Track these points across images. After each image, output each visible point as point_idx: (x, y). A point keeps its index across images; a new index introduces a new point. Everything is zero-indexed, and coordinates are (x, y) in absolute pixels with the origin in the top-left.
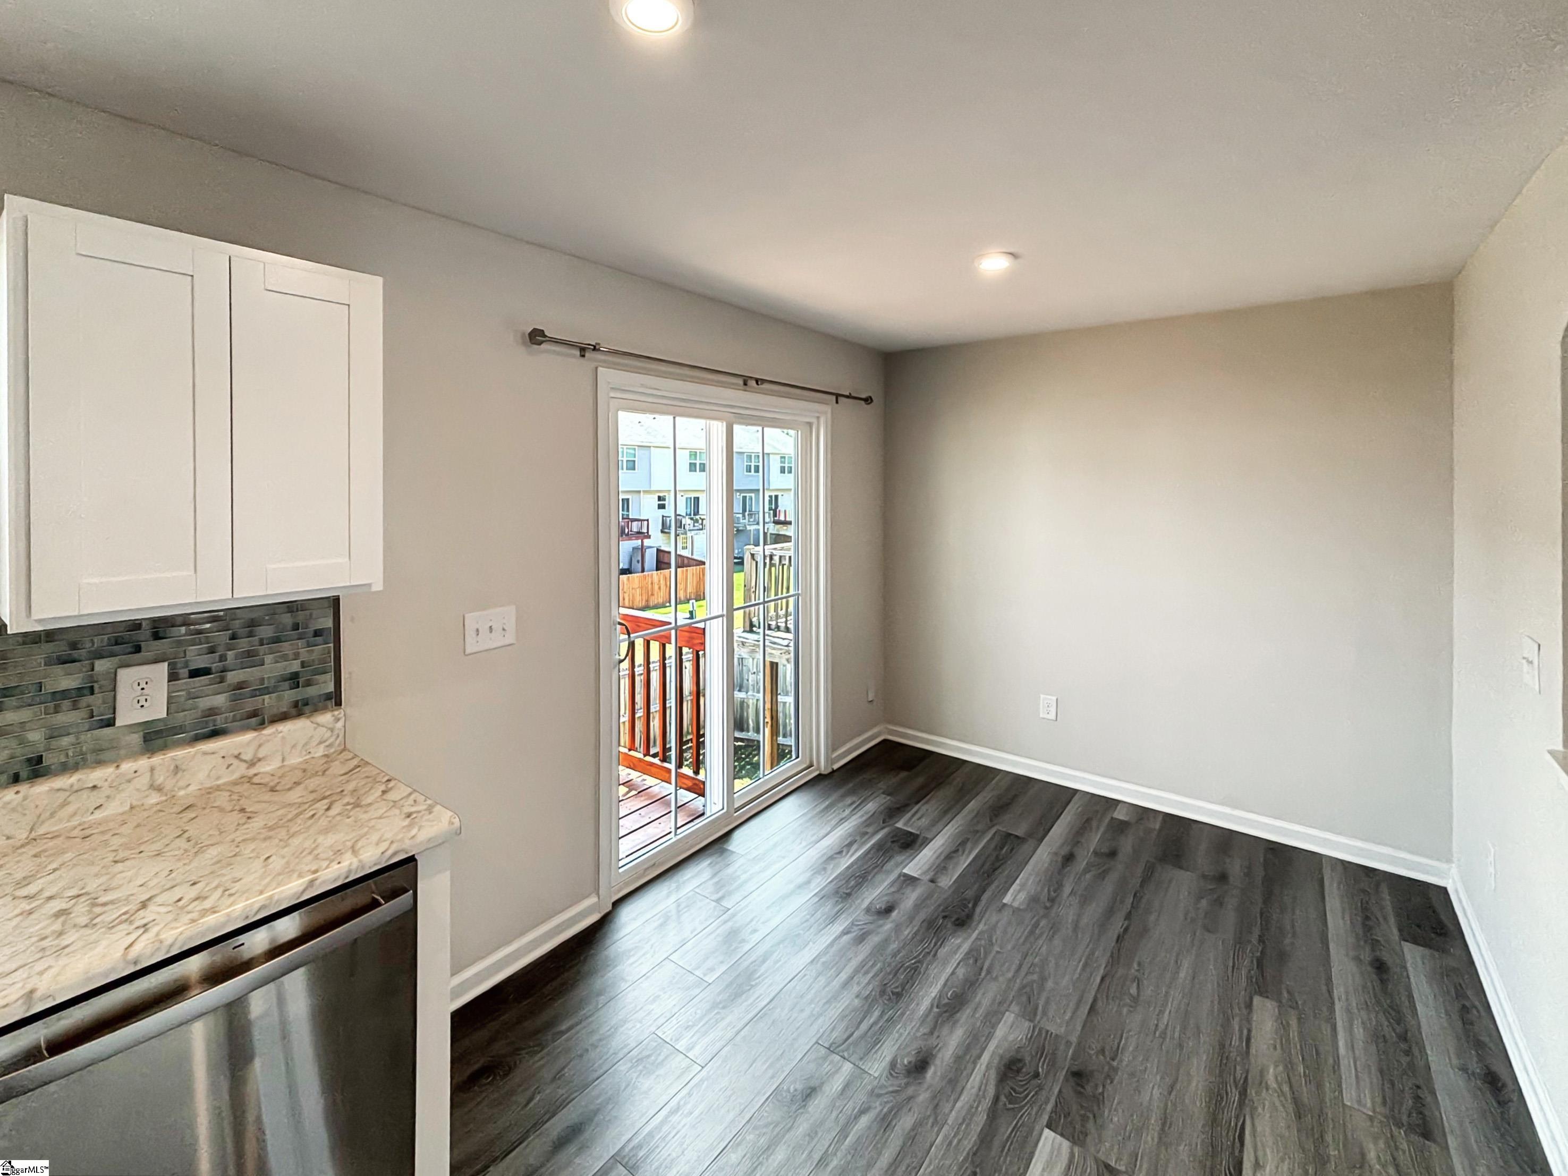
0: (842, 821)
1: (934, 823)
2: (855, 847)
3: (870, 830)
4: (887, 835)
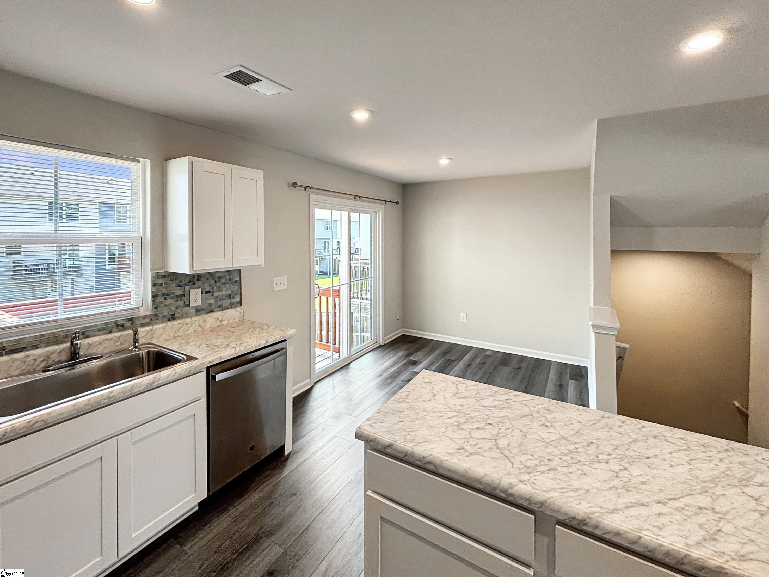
0: (390, 358)
1: (423, 358)
2: (396, 365)
3: (401, 360)
4: (407, 361)
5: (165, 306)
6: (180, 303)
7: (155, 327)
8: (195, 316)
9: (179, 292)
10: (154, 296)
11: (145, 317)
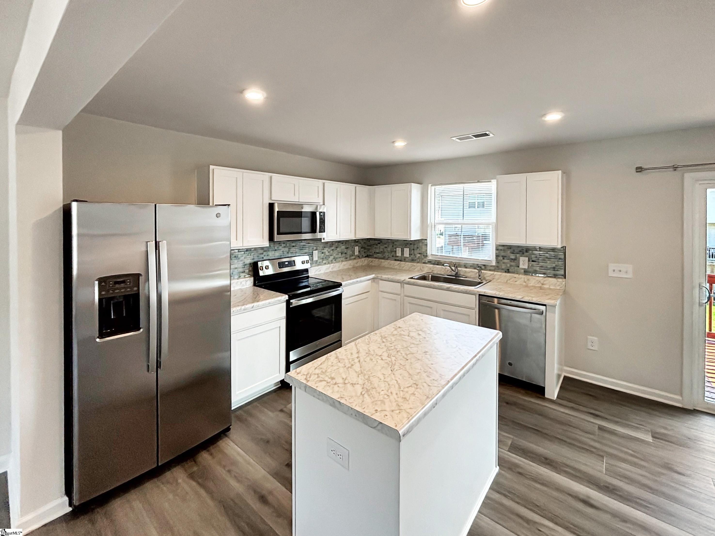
5: (504, 263)
6: (513, 264)
7: (496, 273)
8: (522, 274)
9: (513, 257)
10: (497, 256)
11: (492, 266)
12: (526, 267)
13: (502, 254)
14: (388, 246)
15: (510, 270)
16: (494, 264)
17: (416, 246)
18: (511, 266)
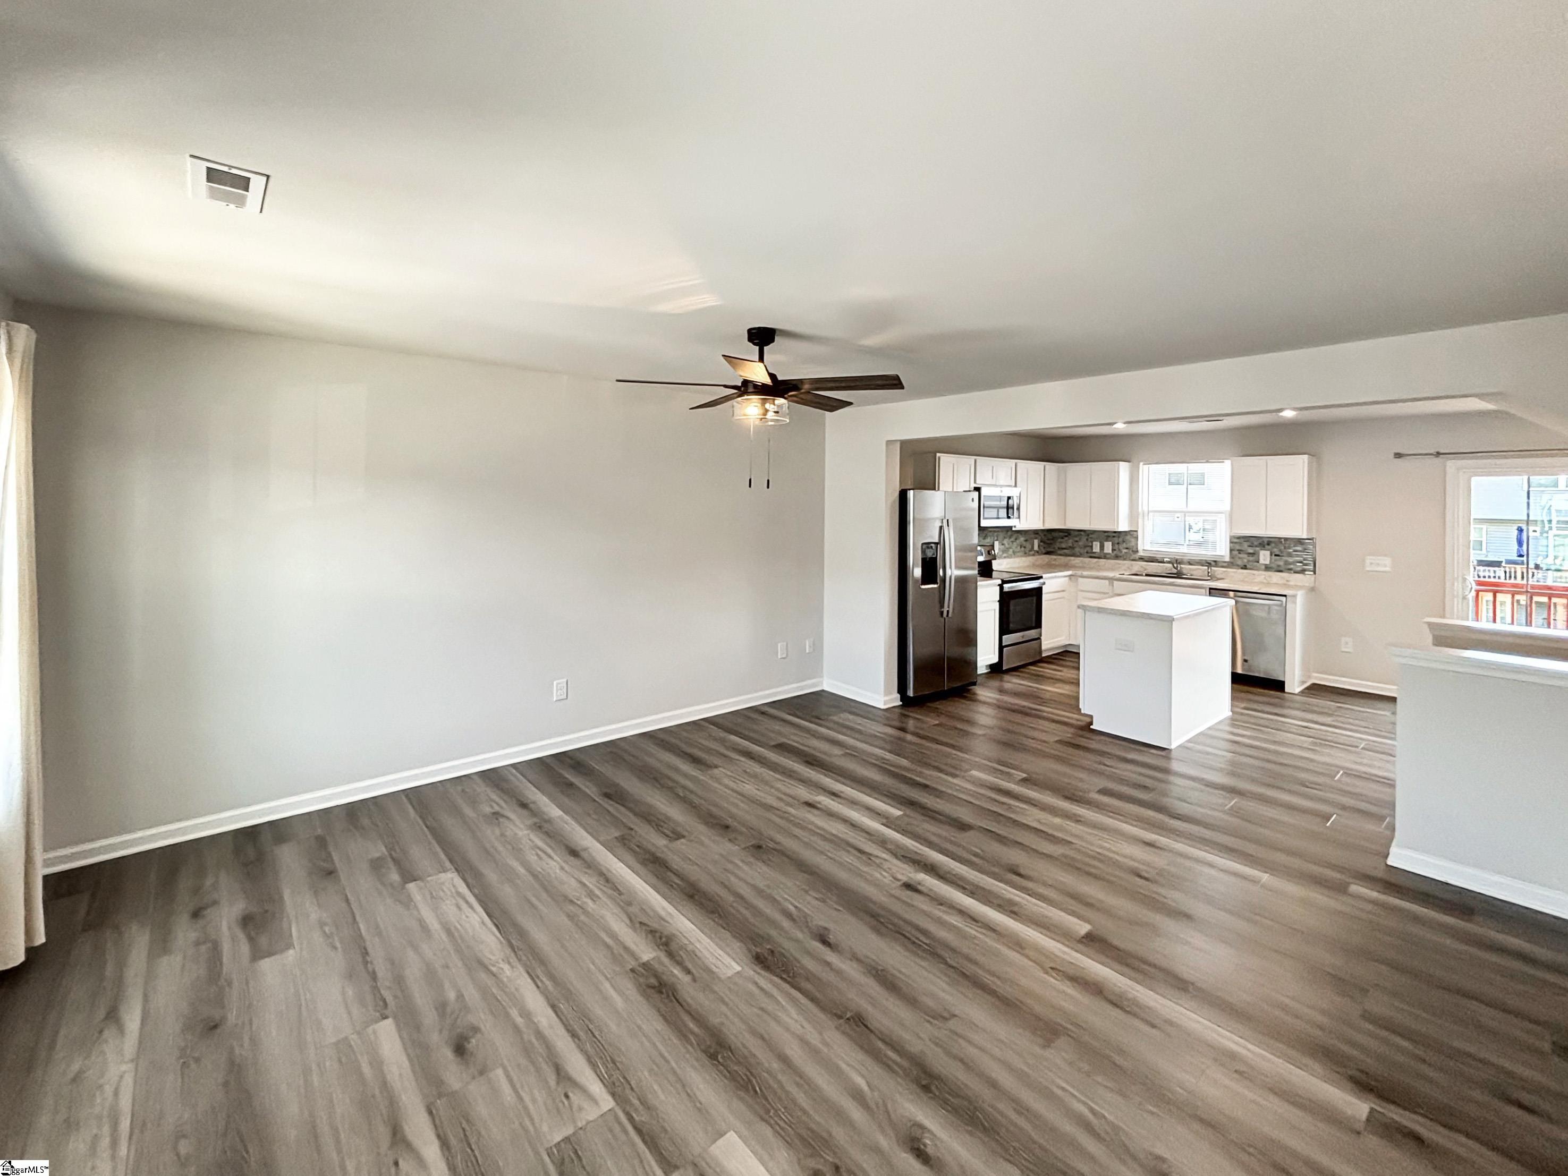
5: (1240, 558)
7: (1230, 569)
8: (1265, 571)
9: (1251, 551)
10: (1231, 550)
11: (1225, 562)
12: (1268, 562)
13: (1238, 547)
14: (1080, 539)
15: (1248, 566)
16: (1227, 559)
17: (1121, 540)
18: (1249, 561)
